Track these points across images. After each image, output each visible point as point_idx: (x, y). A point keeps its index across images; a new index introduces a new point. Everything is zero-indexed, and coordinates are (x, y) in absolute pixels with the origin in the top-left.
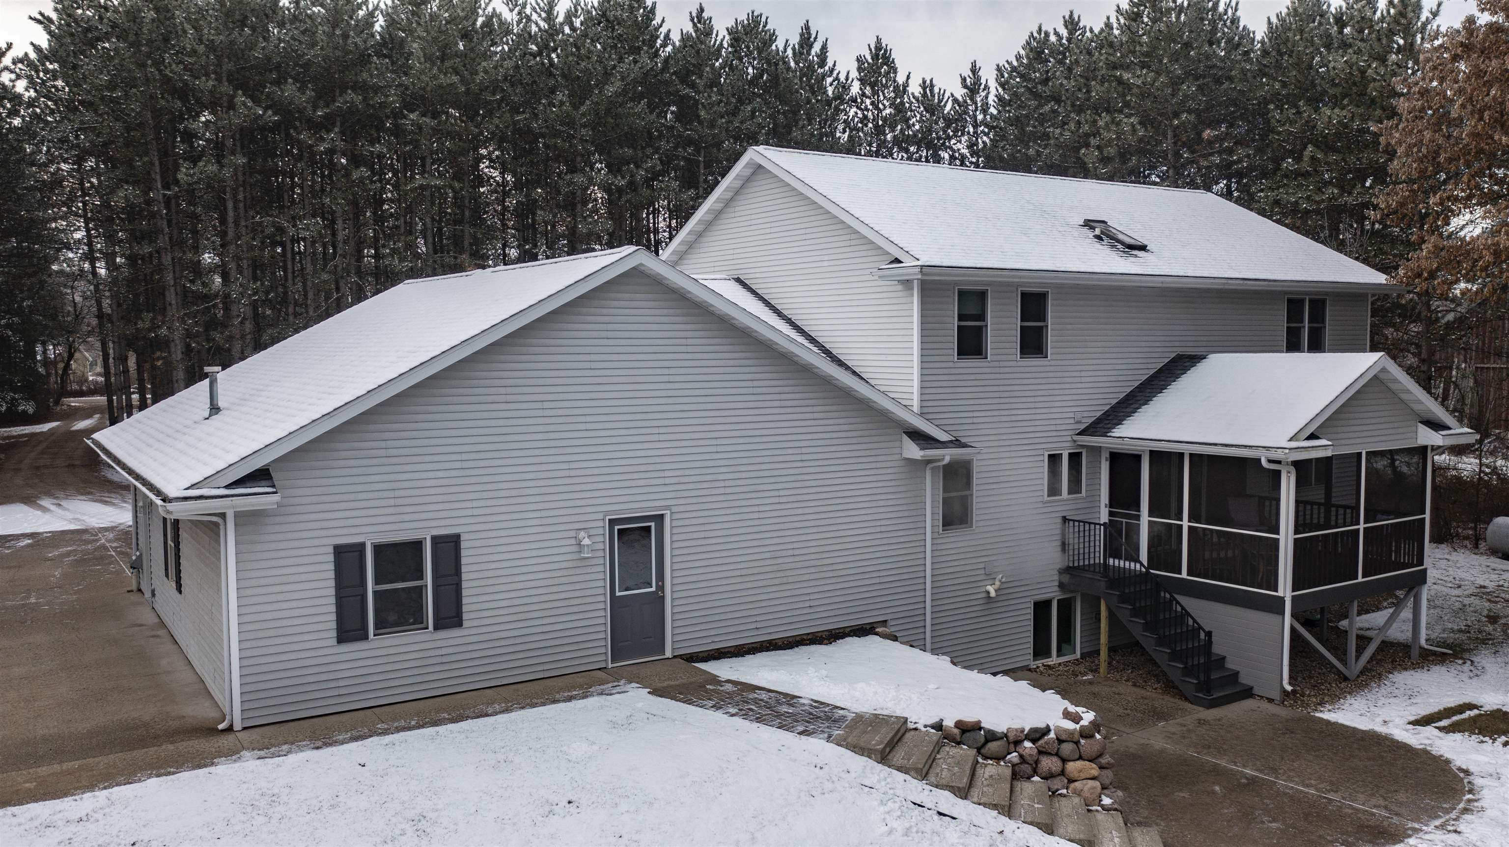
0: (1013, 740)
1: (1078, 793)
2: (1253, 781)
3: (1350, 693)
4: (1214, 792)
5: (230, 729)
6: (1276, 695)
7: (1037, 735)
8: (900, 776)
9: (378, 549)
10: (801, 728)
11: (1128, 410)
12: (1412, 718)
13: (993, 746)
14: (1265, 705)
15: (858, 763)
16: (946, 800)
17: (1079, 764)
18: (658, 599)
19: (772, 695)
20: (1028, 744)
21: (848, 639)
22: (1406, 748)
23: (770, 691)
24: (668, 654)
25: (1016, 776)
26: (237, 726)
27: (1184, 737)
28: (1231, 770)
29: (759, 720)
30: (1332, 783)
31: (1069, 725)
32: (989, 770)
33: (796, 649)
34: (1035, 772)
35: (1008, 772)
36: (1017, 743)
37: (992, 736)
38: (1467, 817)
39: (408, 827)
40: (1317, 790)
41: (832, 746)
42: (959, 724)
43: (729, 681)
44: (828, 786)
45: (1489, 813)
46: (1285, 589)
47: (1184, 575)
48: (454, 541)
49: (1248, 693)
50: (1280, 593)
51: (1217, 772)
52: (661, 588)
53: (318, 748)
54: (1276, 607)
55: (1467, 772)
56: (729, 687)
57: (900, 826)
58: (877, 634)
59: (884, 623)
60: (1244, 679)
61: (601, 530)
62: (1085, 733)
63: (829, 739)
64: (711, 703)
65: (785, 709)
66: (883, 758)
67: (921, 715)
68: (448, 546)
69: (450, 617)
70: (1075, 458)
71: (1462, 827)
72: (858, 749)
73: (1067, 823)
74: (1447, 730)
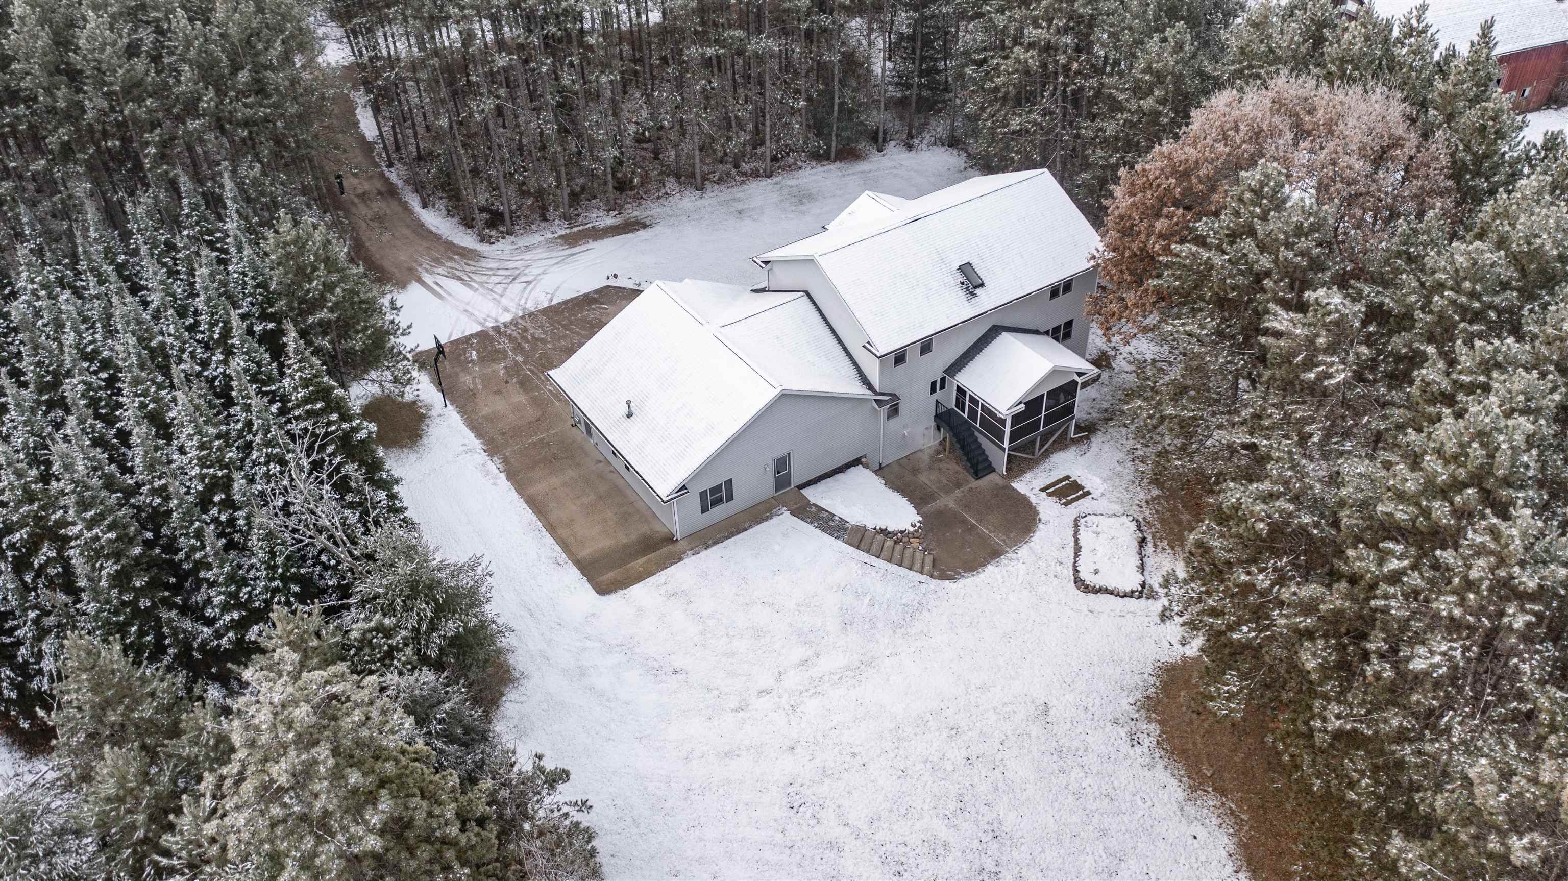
0: (894, 534)
1: (913, 547)
2: (973, 526)
3: (1029, 470)
4: (958, 531)
5: (677, 539)
6: (1001, 475)
7: (902, 532)
8: (862, 553)
9: (711, 489)
10: (836, 535)
11: (965, 361)
12: (1042, 487)
13: (890, 535)
14: (997, 477)
15: (851, 549)
16: (873, 560)
17: (913, 540)
18: (789, 473)
19: (828, 514)
20: (899, 535)
21: (852, 469)
22: (1030, 505)
23: (827, 511)
24: (792, 487)
25: (896, 542)
26: (679, 539)
27: (961, 500)
28: (968, 520)
29: (824, 530)
30: (996, 527)
31: (912, 529)
32: (889, 543)
33: (835, 477)
34: (901, 541)
35: (893, 542)
36: (897, 534)
37: (890, 533)
38: (1025, 545)
40: (989, 531)
41: (845, 543)
42: (881, 528)
43: (814, 505)
45: (1032, 544)
46: (1006, 445)
47: (978, 426)
48: (731, 480)
49: (994, 470)
50: (1004, 446)
51: (964, 521)
52: (789, 470)
53: (706, 549)
54: (1003, 450)
55: (1040, 520)
56: (814, 509)
57: (860, 572)
58: (862, 464)
59: (865, 456)
60: (994, 465)
61: (771, 463)
62: (916, 531)
63: (843, 539)
64: (809, 521)
65: (832, 523)
66: (858, 548)
67: (870, 526)
68: (729, 483)
69: (730, 498)
70: (943, 380)
71: (1020, 552)
72: (851, 545)
73: (906, 562)
74: (1049, 495)
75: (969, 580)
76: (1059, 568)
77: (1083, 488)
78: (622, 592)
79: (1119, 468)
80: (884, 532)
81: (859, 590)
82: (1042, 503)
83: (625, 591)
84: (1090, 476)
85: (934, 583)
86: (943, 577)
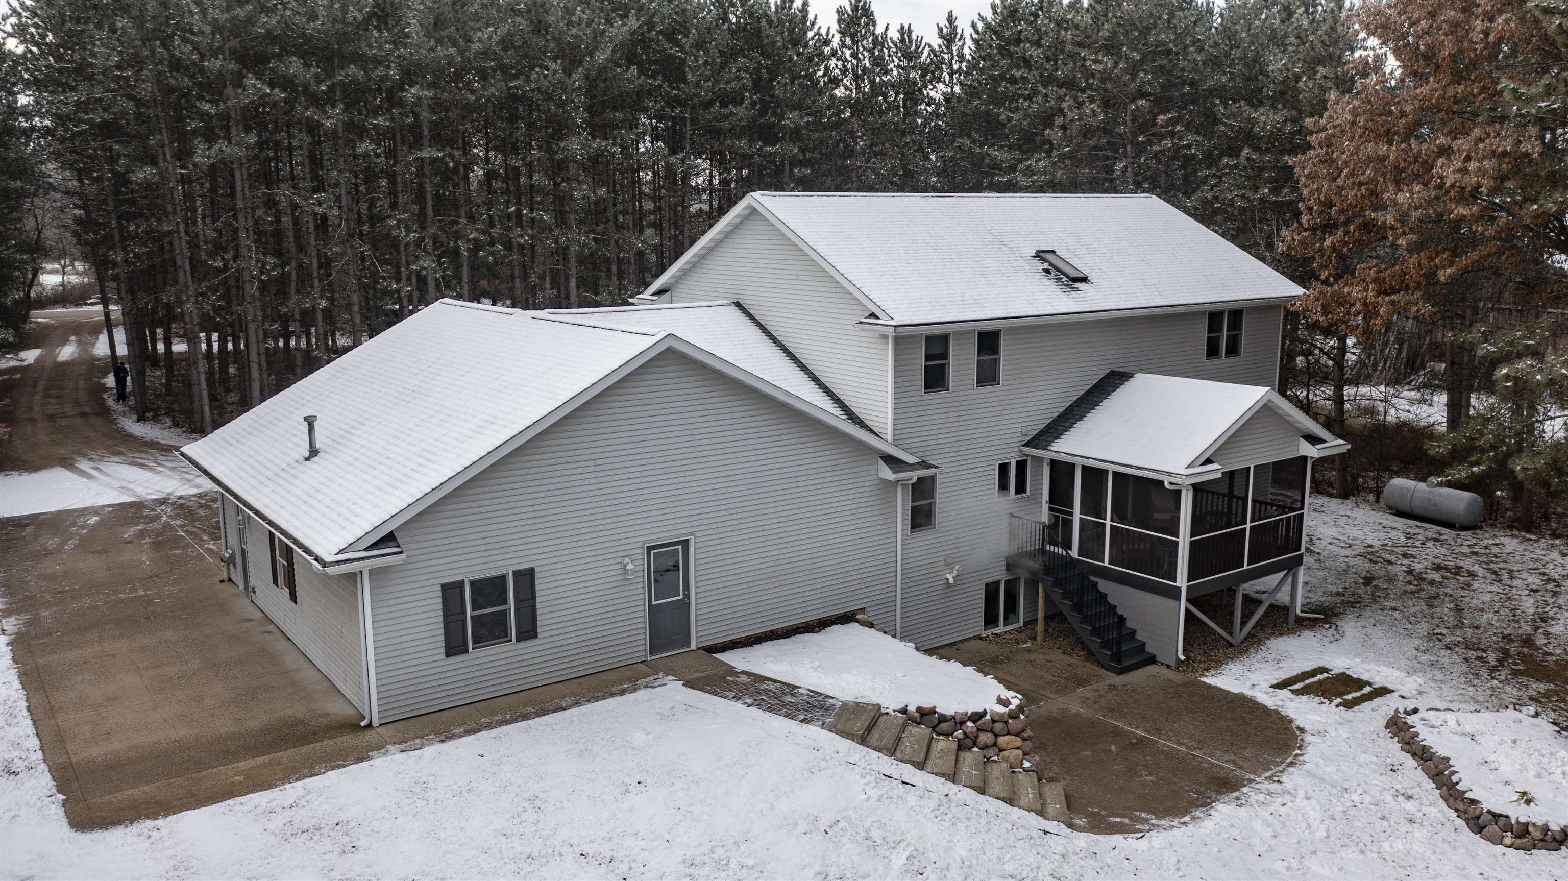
0: (958, 721)
1: (1006, 759)
2: (1141, 740)
3: (1232, 659)
4: (1110, 751)
5: (370, 725)
6: (1173, 664)
7: (977, 717)
8: (875, 754)
9: (472, 583)
10: (802, 717)
11: (1067, 424)
12: (1275, 682)
13: (944, 726)
14: (1164, 671)
15: (845, 744)
16: (908, 772)
17: (1007, 738)
18: (685, 605)
19: (778, 685)
20: (970, 724)
21: (835, 627)
22: (1263, 708)
23: (776, 681)
24: (693, 646)
25: (961, 747)
26: (375, 723)
27: (1095, 702)
28: (1127, 731)
29: (769, 710)
30: (1200, 741)
31: (1001, 709)
32: (942, 744)
33: (793, 638)
34: (975, 744)
35: (954, 746)
36: (962, 723)
37: (943, 719)
38: (1291, 769)
39: (527, 804)
40: (1187, 748)
41: (825, 732)
42: (919, 709)
43: (743, 672)
44: (823, 764)
45: (1308, 766)
46: (1182, 581)
47: (1106, 564)
48: (531, 572)
49: (1152, 660)
50: (1178, 584)
51: (1117, 733)
52: (687, 596)
53: (443, 741)
54: (1174, 593)
55: (1302, 730)
56: (744, 678)
57: (874, 793)
58: (857, 621)
59: (863, 610)
60: (1149, 649)
61: (640, 554)
62: (1013, 715)
63: (823, 726)
64: (732, 694)
65: (788, 699)
66: (863, 741)
67: (891, 702)
68: (526, 578)
69: (528, 631)
70: (1021, 466)
71: (1284, 778)
72: (845, 734)
73: (996, 786)
74: (1298, 692)
75: (1177, 833)
76: (1409, 806)
77: (1369, 684)
78: (150, 823)
79: (1425, 658)
80: (925, 715)
81: (876, 834)
82: (1289, 704)
83: (160, 822)
84: (1371, 666)
85: (1082, 840)
86: (1099, 826)
